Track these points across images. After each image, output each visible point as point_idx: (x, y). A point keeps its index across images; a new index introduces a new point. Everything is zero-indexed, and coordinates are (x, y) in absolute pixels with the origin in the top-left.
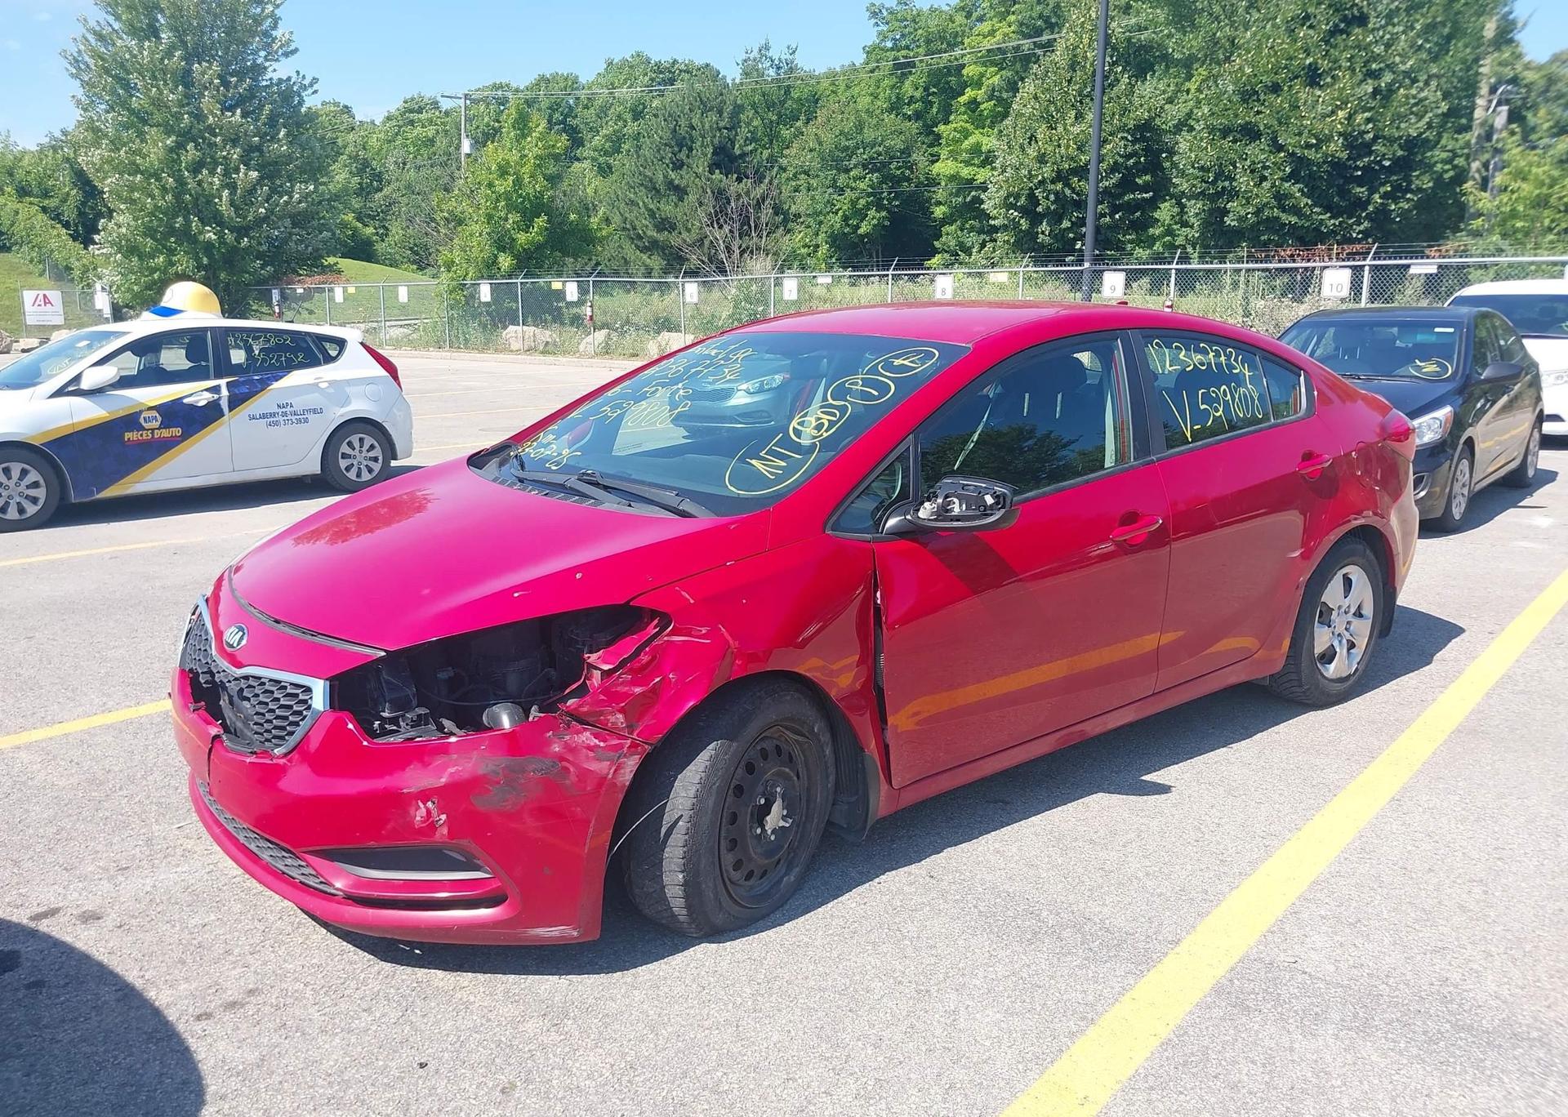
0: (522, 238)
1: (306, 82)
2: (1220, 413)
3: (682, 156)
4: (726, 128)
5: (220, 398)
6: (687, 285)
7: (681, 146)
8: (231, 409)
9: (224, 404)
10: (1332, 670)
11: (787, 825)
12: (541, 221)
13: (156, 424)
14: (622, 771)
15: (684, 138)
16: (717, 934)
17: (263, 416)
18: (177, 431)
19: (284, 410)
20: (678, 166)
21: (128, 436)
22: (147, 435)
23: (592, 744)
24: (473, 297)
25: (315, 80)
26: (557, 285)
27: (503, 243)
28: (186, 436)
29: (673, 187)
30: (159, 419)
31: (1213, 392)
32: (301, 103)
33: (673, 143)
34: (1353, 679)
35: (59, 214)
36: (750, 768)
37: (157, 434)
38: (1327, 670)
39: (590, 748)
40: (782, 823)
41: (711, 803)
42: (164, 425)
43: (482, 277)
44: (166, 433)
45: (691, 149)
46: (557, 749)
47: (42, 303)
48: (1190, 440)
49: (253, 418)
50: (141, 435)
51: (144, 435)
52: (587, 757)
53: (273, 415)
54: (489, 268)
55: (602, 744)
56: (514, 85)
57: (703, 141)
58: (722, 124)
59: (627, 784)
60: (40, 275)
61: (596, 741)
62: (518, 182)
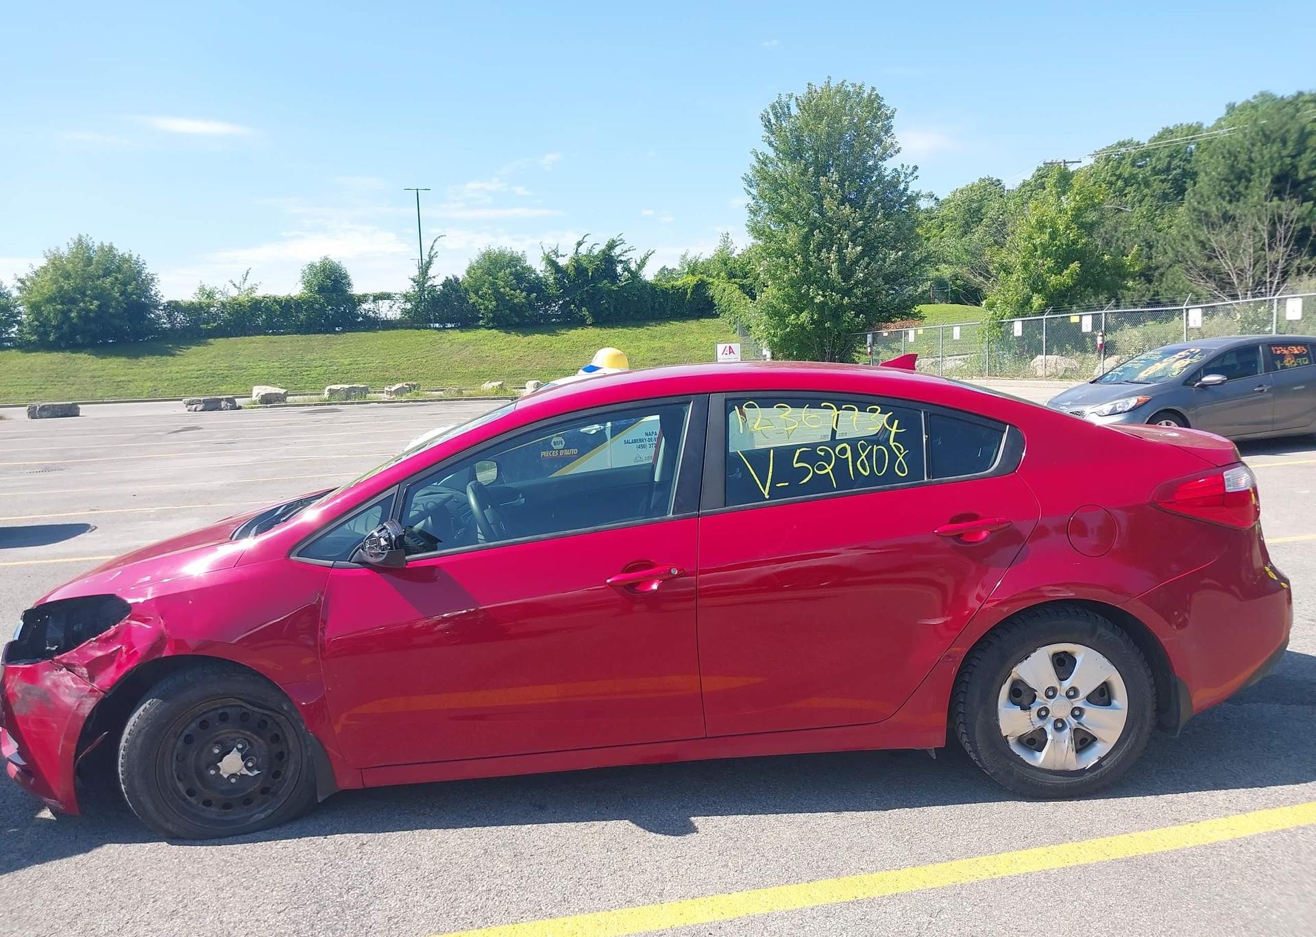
0: (1053, 280)
1: (909, 171)
2: (829, 469)
3: (1241, 188)
4: (1288, 156)
5: (605, 429)
6: (1190, 311)
7: (1239, 178)
8: (611, 438)
9: (608, 433)
10: (1040, 759)
11: (250, 774)
12: (1075, 266)
13: (561, 446)
14: (83, 706)
15: (1243, 172)
16: (175, 838)
17: (635, 441)
18: (575, 451)
19: (650, 437)
20: (1235, 197)
21: (543, 453)
22: (555, 454)
23: (69, 685)
24: (1009, 332)
25: (916, 168)
26: (1074, 319)
27: (1037, 285)
28: (580, 454)
29: (1227, 217)
30: (564, 443)
31: (820, 450)
32: (906, 189)
33: (1232, 177)
34: (1088, 776)
35: (752, 289)
36: (204, 725)
37: (562, 453)
38: (1035, 758)
39: (67, 687)
40: (245, 772)
41: (139, 741)
42: (567, 447)
43: (1017, 316)
44: (567, 452)
45: (1249, 181)
46: (49, 684)
47: (728, 353)
48: (767, 497)
49: (627, 442)
50: (551, 454)
51: (553, 453)
52: (64, 692)
53: (641, 440)
54: (1023, 307)
55: (74, 686)
56: (1136, 140)
57: (1261, 172)
58: (1285, 153)
59: (86, 715)
60: (734, 332)
61: (72, 683)
62: (1053, 236)
